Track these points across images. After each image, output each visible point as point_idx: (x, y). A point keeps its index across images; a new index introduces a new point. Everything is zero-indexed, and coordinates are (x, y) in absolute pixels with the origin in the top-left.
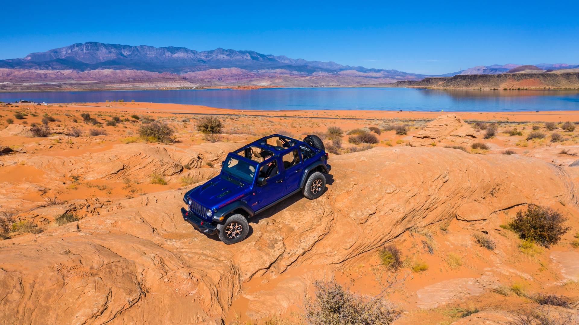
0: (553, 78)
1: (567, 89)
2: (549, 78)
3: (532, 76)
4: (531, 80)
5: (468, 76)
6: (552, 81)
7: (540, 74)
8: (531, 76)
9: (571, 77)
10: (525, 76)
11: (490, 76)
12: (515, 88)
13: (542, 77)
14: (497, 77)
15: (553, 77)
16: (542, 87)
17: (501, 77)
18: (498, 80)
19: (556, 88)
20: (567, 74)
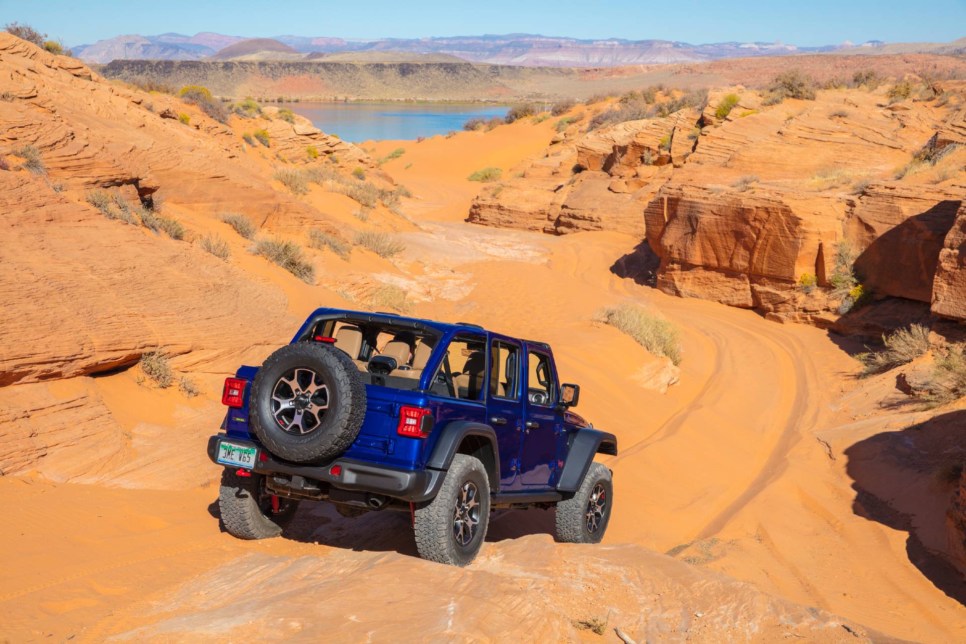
0: (349, 74)
1: (382, 100)
2: (340, 74)
3: (303, 67)
4: (302, 77)
5: (148, 62)
6: (348, 82)
7: (319, 64)
8: (300, 66)
9: (385, 72)
10: (288, 67)
11: (206, 66)
12: (270, 99)
13: (324, 71)
14: (223, 67)
15: (348, 71)
16: (330, 97)
17: (232, 68)
18: (228, 76)
19: (360, 98)
20: (377, 65)
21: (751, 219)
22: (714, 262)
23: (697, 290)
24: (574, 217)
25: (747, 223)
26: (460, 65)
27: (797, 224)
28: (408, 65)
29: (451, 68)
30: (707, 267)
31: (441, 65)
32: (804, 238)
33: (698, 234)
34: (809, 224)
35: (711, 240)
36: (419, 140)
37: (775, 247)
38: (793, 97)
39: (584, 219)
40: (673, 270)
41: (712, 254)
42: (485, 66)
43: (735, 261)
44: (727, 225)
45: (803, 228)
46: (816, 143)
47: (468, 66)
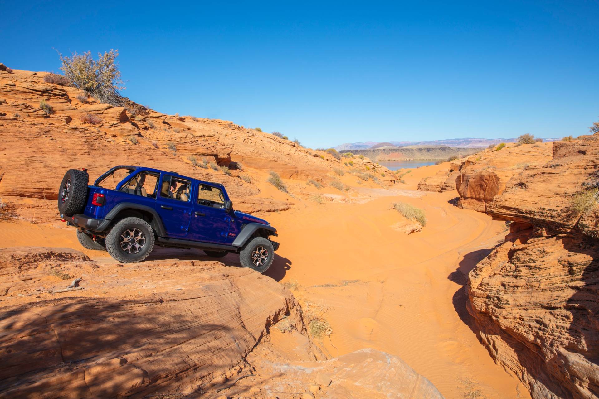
0: (411, 152)
1: (421, 160)
2: (408, 152)
5: (351, 151)
6: (410, 154)
7: (402, 149)
8: (396, 150)
9: (422, 151)
10: (392, 150)
11: (367, 151)
12: (386, 160)
13: (403, 151)
14: (373, 151)
16: (405, 159)
17: (375, 151)
18: (374, 154)
19: (414, 159)
20: (420, 149)
21: (484, 180)
22: (474, 196)
23: (468, 206)
24: (446, 186)
25: (483, 181)
26: (447, 148)
27: (499, 180)
28: (430, 148)
29: (443, 149)
30: (472, 198)
31: (440, 148)
32: (501, 185)
33: (468, 186)
34: (503, 180)
35: (473, 188)
36: (418, 168)
37: (492, 189)
38: (526, 143)
39: (449, 187)
40: (462, 199)
41: (473, 193)
42: (455, 148)
43: (480, 195)
44: (477, 182)
45: (501, 181)
46: (523, 155)
47: (449, 148)
